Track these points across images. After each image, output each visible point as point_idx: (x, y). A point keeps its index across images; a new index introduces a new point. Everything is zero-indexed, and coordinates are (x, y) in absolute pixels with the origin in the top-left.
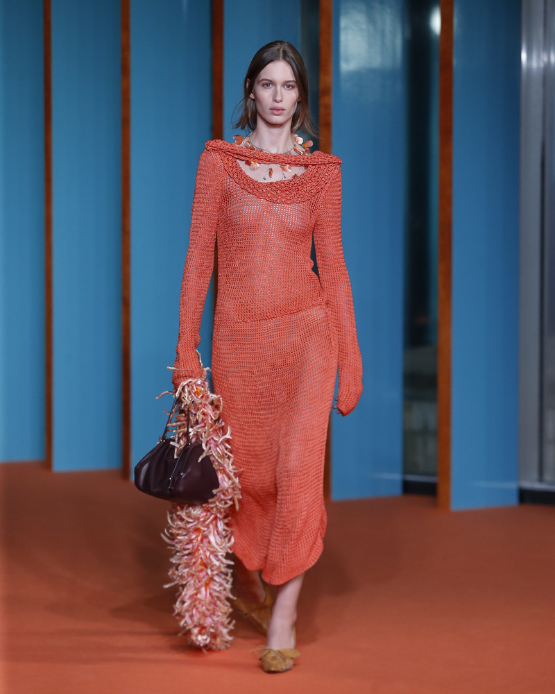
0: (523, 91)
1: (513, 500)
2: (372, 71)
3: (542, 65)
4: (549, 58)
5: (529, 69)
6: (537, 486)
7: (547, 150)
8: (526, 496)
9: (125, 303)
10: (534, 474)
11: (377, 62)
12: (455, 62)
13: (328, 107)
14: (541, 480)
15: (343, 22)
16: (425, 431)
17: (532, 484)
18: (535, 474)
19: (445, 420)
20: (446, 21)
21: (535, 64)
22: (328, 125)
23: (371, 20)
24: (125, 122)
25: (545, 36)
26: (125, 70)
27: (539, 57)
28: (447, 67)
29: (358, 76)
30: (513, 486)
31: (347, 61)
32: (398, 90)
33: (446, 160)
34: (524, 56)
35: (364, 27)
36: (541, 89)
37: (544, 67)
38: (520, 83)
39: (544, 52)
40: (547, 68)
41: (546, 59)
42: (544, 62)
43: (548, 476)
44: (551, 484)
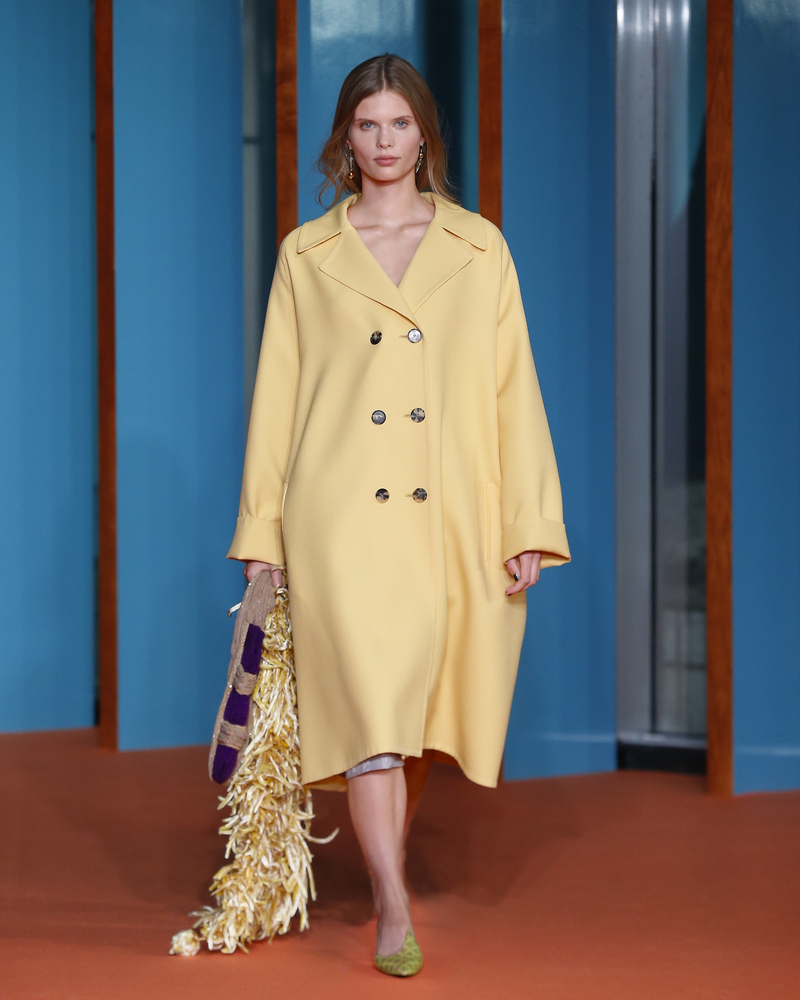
1: (609, 764)
3: (651, 29)
4: (663, 17)
5: (629, 36)
6: (648, 739)
7: (661, 172)
8: (629, 757)
10: (645, 720)
12: (504, 23)
13: (291, 101)
14: (654, 730)
17: (640, 737)
21: (638, 28)
22: (291, 129)
27: (645, 17)
28: (491, 32)
29: (341, 46)
30: (608, 739)
33: (492, 190)
34: (620, 14)
36: (650, 71)
37: (655, 32)
38: (615, 59)
39: (654, 7)
40: (659, 34)
41: (657, 20)
42: (654, 24)
43: (666, 724)
44: (668, 735)
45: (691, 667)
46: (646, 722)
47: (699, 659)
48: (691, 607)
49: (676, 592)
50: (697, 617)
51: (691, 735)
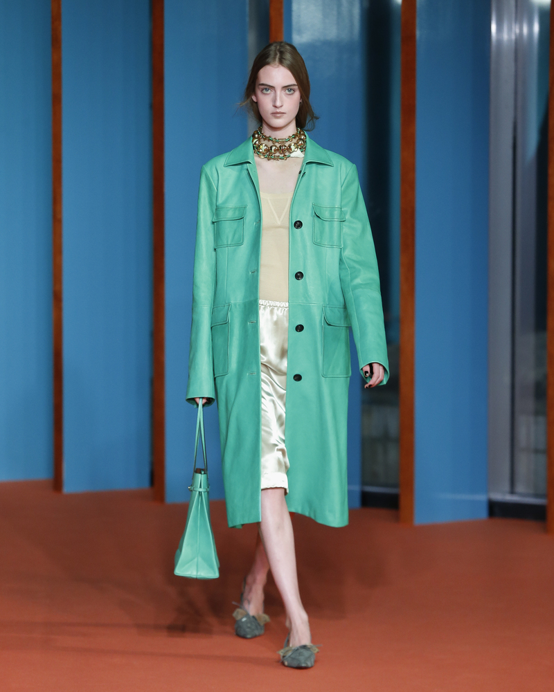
0: (493, 66)
1: (483, 514)
2: (326, 43)
3: (513, 37)
4: (521, 29)
5: (499, 42)
6: (509, 498)
7: (519, 130)
8: (496, 510)
9: (57, 298)
10: (506, 486)
11: (332, 33)
12: (418, 33)
14: (512, 492)
16: (385, 438)
17: (503, 496)
19: (407, 426)
21: (505, 36)
24: (56, 99)
25: (517, 5)
26: (56, 42)
27: (510, 29)
28: (409, 39)
30: (482, 498)
31: (300, 32)
32: (357, 62)
33: (409, 141)
34: (494, 27)
36: (513, 64)
37: (516, 40)
38: (489, 57)
39: (516, 23)
40: (519, 40)
41: (518, 31)
42: (516, 34)
43: (520, 488)
44: (523, 495)
45: (537, 451)
46: (507, 487)
47: (542, 446)
48: (537, 413)
49: (527, 403)
50: (542, 419)
51: (536, 496)
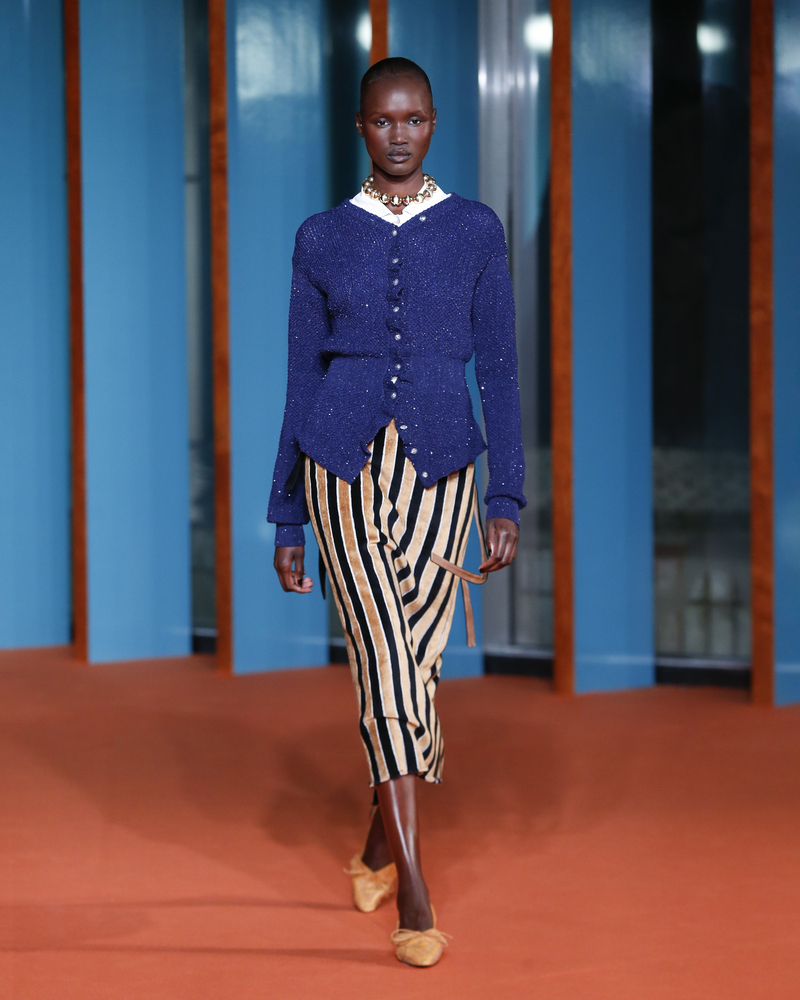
2: (280, 99)
3: (506, 90)
4: (516, 80)
5: (490, 96)
6: (509, 650)
7: (516, 203)
8: (493, 665)
13: (222, 147)
14: (513, 642)
15: (242, 33)
17: (502, 648)
18: (504, 635)
20: (379, 31)
21: (497, 89)
22: (222, 171)
23: (279, 31)
25: (511, 52)
27: (502, 80)
29: (261, 105)
30: (476, 652)
31: (247, 85)
32: (316, 123)
34: (482, 78)
35: (269, 39)
37: (510, 93)
38: (477, 115)
39: (509, 71)
40: (513, 93)
41: (512, 82)
42: (509, 86)
43: (523, 637)
44: (525, 647)
45: (541, 594)
47: (548, 587)
48: (541, 546)
50: (547, 554)
